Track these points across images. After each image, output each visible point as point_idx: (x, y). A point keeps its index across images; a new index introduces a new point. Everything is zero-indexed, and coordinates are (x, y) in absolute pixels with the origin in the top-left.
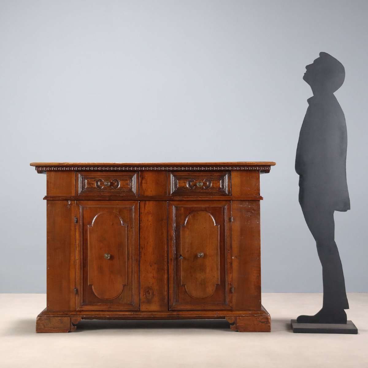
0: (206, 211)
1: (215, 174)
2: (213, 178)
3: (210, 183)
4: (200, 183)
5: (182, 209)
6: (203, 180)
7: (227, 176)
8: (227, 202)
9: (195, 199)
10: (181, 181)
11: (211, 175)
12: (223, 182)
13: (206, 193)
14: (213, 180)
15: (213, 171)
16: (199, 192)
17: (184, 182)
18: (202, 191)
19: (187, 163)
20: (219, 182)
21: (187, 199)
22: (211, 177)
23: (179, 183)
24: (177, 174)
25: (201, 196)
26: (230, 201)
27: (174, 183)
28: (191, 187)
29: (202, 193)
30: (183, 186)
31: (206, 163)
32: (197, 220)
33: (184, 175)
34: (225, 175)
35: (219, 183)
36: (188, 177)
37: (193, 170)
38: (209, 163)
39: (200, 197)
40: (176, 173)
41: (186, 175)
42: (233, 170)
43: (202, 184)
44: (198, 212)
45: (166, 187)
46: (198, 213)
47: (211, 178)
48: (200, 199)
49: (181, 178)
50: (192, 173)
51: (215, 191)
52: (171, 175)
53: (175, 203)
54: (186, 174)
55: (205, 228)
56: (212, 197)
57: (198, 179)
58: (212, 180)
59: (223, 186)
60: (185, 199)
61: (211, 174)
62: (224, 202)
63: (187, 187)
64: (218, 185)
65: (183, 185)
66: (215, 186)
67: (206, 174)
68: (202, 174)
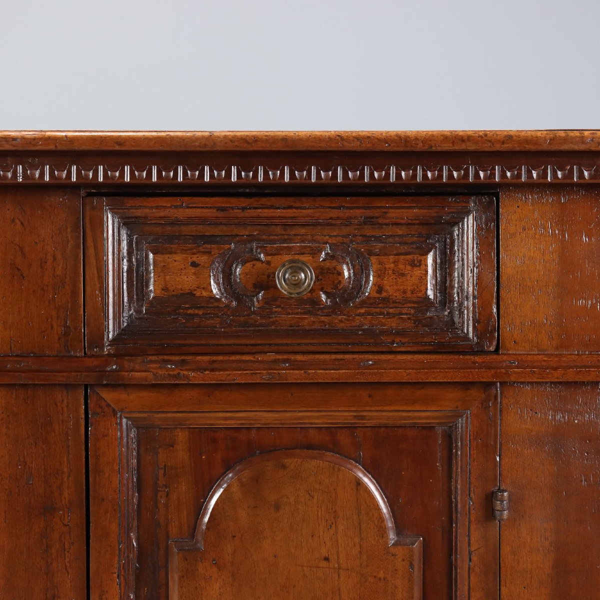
0: (335, 448)
1: (393, 214)
2: (378, 239)
3: (360, 272)
4: (296, 270)
5: (182, 436)
6: (315, 252)
7: (470, 223)
8: (474, 392)
9: (264, 376)
10: (177, 257)
11: (369, 221)
12: (446, 265)
13: (331, 332)
14: (384, 253)
15: (379, 190)
16: (294, 332)
17: (194, 264)
18: (307, 321)
19: (211, 138)
20: (422, 264)
21: (210, 377)
22: (369, 231)
23: (162, 270)
24: (147, 208)
25: (299, 357)
26: (488, 385)
27: (130, 271)
28: (239, 300)
29: (307, 333)
30: (187, 288)
31: (340, 138)
32: (277, 507)
33: (190, 221)
34: (457, 220)
35: (417, 272)
36: (216, 231)
37: (249, 186)
38: (359, 138)
39: (295, 366)
40: (138, 201)
41: (203, 221)
42: (517, 187)
43: (307, 277)
44: (287, 461)
45: (75, 293)
46: (284, 467)
47: (367, 239)
48: (295, 375)
49: (170, 239)
50: (244, 202)
51: (392, 323)
52: (110, 222)
53: (134, 398)
54: (206, 212)
55: (327, 559)
56: (376, 362)
57: (285, 241)
58: (371, 254)
59: (444, 287)
60: (194, 377)
61: (369, 213)
62: (453, 395)
63: (212, 298)
64: (414, 280)
65: (186, 281)
66: (390, 290)
67: (335, 213)
68: (308, 210)
